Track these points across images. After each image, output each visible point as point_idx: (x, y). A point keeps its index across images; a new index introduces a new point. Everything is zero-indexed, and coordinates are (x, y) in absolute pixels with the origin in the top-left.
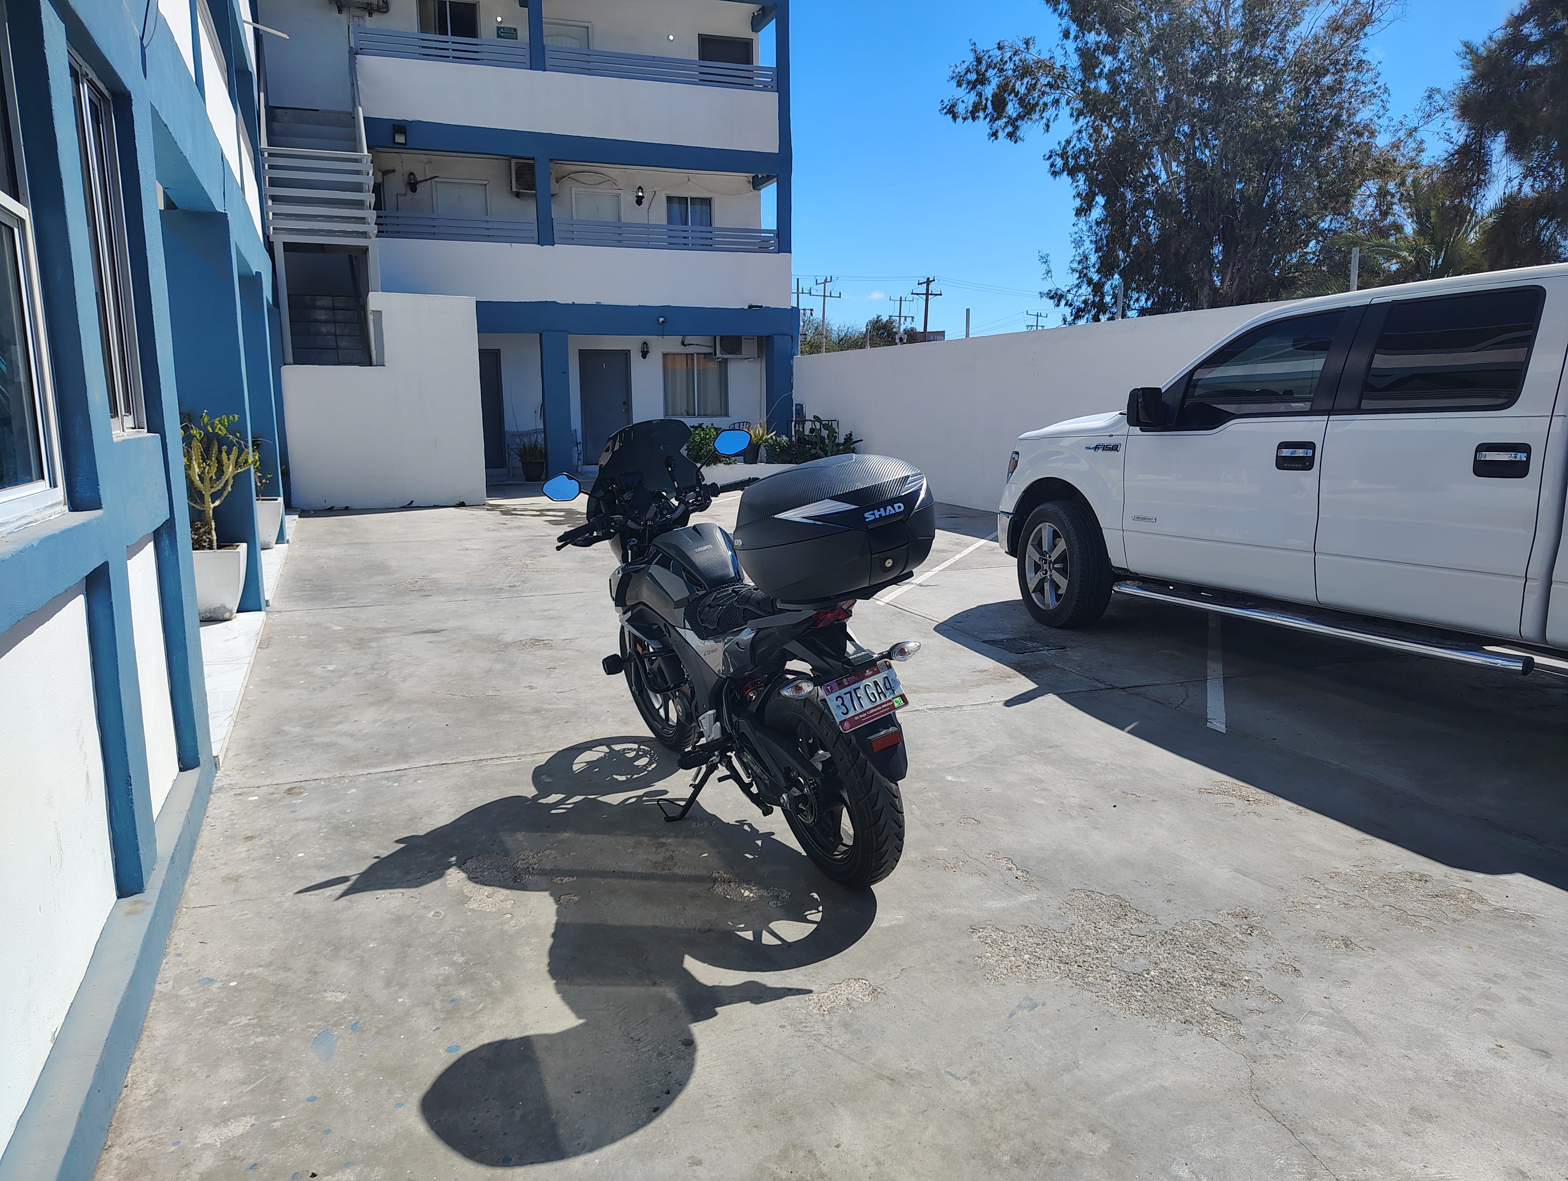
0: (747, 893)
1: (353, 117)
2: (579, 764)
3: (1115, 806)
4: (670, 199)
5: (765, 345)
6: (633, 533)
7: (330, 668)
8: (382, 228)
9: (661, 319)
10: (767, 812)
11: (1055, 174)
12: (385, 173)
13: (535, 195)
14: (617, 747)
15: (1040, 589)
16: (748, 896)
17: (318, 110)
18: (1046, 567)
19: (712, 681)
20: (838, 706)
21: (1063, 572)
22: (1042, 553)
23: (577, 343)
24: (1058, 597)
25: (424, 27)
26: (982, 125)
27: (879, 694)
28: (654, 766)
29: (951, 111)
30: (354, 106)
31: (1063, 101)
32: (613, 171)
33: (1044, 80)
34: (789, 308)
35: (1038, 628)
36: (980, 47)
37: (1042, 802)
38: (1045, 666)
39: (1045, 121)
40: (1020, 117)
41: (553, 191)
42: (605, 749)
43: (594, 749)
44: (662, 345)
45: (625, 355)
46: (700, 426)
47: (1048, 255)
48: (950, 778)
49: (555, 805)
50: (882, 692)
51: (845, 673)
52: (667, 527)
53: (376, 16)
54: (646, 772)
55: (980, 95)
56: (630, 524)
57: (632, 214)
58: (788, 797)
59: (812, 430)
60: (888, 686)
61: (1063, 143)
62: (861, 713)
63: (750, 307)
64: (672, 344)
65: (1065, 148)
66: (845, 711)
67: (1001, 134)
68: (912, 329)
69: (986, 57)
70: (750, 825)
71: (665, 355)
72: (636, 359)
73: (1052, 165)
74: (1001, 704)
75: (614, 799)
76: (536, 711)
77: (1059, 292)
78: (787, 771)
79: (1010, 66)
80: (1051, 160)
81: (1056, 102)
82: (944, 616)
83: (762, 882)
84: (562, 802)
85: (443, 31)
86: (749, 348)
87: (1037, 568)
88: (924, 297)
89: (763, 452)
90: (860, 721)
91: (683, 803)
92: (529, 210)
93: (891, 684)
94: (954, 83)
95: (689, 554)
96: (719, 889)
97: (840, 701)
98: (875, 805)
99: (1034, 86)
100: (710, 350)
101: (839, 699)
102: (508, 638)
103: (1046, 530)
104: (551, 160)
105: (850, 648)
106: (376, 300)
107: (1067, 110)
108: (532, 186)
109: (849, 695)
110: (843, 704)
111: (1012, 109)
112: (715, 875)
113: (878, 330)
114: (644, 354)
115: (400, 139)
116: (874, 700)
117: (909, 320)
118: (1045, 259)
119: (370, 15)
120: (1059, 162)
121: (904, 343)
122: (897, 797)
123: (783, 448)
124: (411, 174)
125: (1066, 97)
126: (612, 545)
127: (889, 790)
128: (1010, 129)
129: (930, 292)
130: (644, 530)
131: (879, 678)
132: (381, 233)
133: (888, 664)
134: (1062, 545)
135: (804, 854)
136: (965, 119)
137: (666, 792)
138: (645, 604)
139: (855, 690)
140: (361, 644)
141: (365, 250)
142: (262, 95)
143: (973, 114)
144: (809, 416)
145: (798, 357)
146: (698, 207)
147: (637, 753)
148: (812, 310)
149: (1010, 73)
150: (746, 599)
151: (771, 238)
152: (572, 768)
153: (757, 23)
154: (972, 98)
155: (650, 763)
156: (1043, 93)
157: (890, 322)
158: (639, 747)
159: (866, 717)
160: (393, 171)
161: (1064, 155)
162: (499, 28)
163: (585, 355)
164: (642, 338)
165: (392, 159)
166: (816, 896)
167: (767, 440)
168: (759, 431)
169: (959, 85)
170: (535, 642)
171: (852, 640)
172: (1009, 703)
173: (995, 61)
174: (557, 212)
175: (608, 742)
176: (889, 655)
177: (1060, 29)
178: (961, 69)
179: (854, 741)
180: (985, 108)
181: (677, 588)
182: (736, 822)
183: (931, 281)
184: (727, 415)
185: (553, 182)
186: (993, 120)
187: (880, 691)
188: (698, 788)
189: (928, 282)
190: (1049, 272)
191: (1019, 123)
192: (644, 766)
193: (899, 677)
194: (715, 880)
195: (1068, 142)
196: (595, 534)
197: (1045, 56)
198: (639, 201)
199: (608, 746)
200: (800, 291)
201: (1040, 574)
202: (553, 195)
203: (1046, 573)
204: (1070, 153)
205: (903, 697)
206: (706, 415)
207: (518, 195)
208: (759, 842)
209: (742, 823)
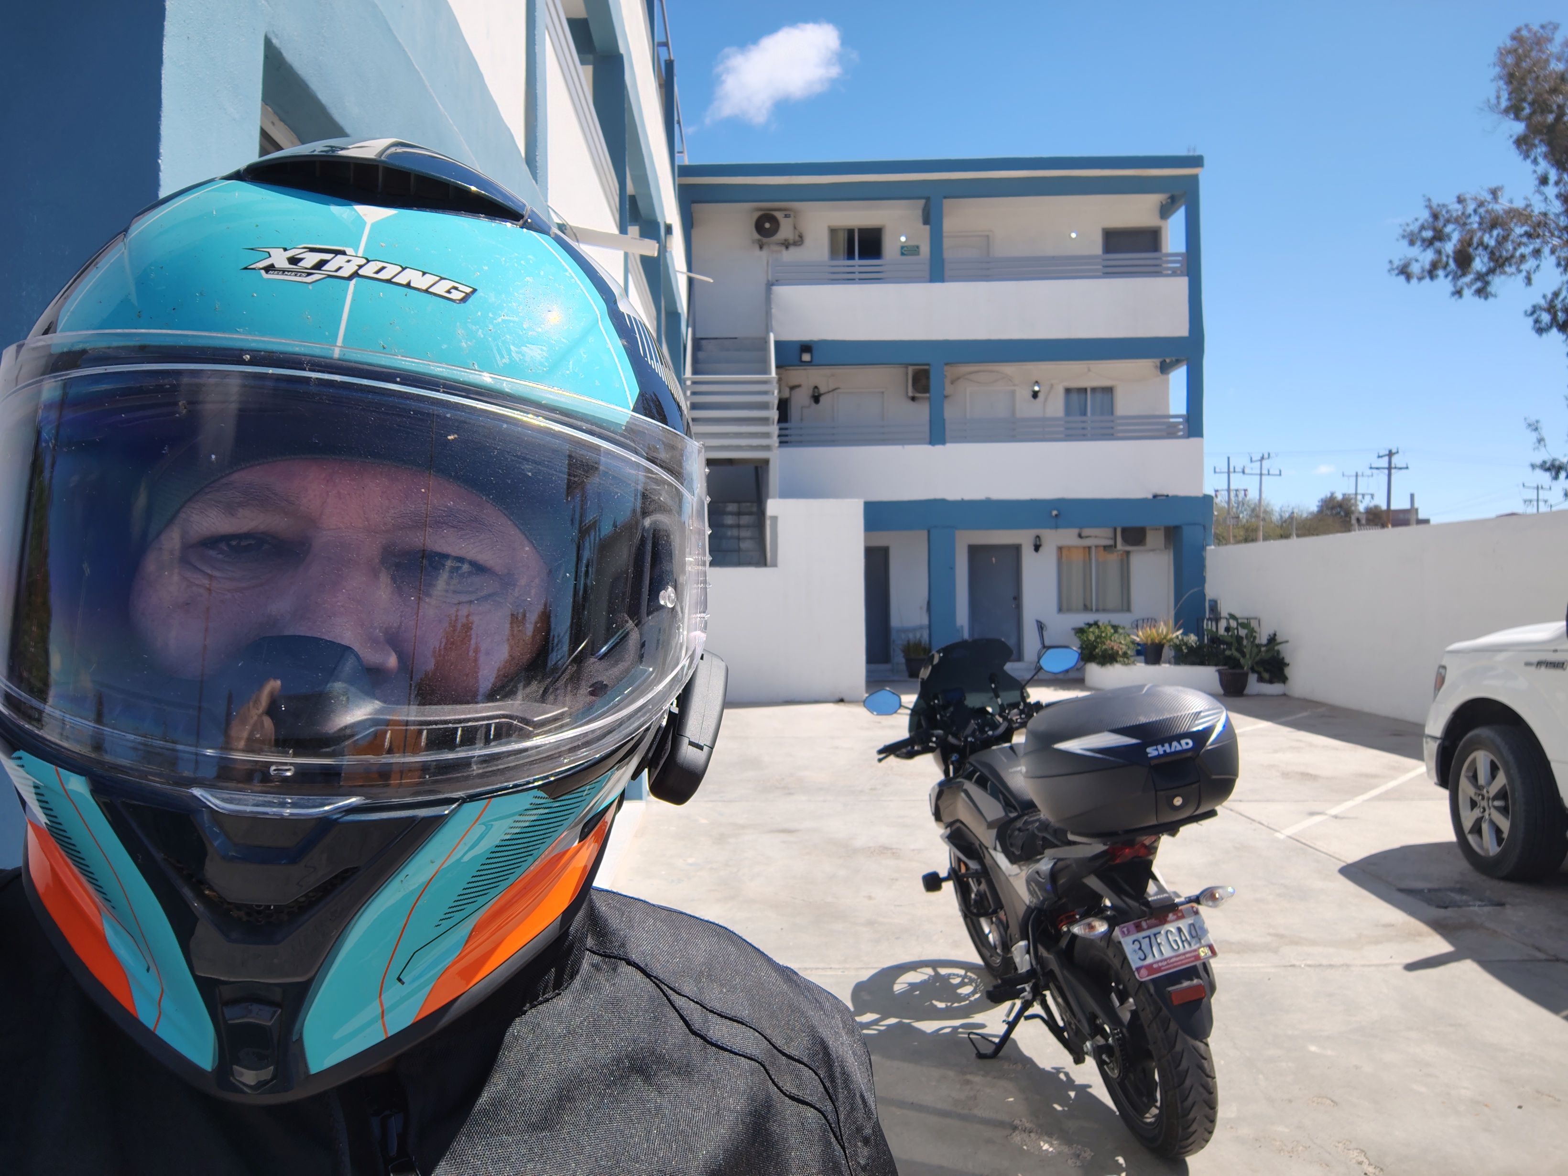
0: (1046, 1147)
1: (766, 341)
2: (900, 985)
3: (1520, 1107)
4: (1068, 391)
5: (1173, 534)
6: (954, 749)
7: (690, 861)
8: (784, 439)
9: (1054, 513)
10: (1079, 1060)
11: (1540, 331)
12: (792, 388)
13: (929, 398)
14: (943, 971)
15: (1477, 829)
16: (1047, 1150)
17: (736, 338)
18: (1484, 803)
19: (1021, 911)
20: (1135, 951)
21: (1504, 811)
22: (1479, 788)
23: (965, 539)
24: (1500, 840)
25: (834, 253)
26: (1443, 284)
27: (1183, 942)
28: (977, 996)
29: (1404, 271)
30: (768, 333)
31: (1546, 250)
32: (1009, 369)
33: (1519, 230)
34: (1200, 495)
35: (1475, 877)
36: (1434, 203)
37: (1423, 1089)
38: (1471, 925)
39: (1524, 274)
40: (1491, 271)
41: (946, 392)
42: (930, 971)
43: (919, 970)
44: (1053, 538)
45: (1017, 549)
46: (1096, 624)
47: (1537, 422)
48: (1313, 1048)
49: (867, 1025)
50: (1187, 939)
51: (1142, 915)
52: (988, 743)
53: (792, 249)
54: (967, 1002)
55: (1439, 252)
56: (951, 739)
57: (1028, 409)
58: (1092, 1045)
59: (1227, 629)
60: (1194, 933)
61: (1549, 296)
62: (1161, 961)
63: (1155, 496)
64: (1068, 537)
65: (1552, 301)
66: (1143, 957)
67: (1467, 293)
68: (1376, 507)
69: (1444, 212)
70: (1067, 1074)
71: (1060, 549)
72: (1027, 553)
73: (1537, 321)
74: (1400, 968)
75: (928, 1026)
76: (870, 923)
77: (1557, 463)
78: (1092, 1018)
79: (1475, 219)
80: (1535, 316)
81: (1537, 253)
82: (1356, 854)
83: (1065, 1137)
84: (875, 1022)
85: (850, 255)
86: (1155, 539)
87: (1473, 804)
88: (1386, 471)
89: (1168, 652)
90: (1159, 970)
91: (997, 1040)
92: (921, 411)
93: (1197, 932)
94: (1405, 243)
95: (1003, 774)
96: (1017, 1138)
97: (1137, 945)
98: (1179, 1065)
99: (1505, 238)
100: (1110, 542)
101: (1136, 943)
102: (859, 843)
103: (1482, 759)
104: (946, 364)
105: (1151, 888)
106: (774, 506)
107: (1553, 260)
108: (926, 389)
109: (1147, 940)
110: (1140, 948)
111: (1480, 264)
112: (1017, 1122)
113: (1333, 508)
114: (1037, 548)
115: (806, 357)
116: (1175, 947)
117: (1368, 498)
118: (1534, 427)
119: (787, 248)
120: (1546, 318)
121: (1363, 525)
122: (1205, 1059)
123: (1190, 649)
124: (816, 387)
125: (1550, 245)
126: (936, 758)
127: (1196, 1049)
128: (1479, 284)
129: (1393, 465)
130: (965, 746)
131: (1183, 924)
132: (782, 443)
133: (1195, 909)
134: (1501, 779)
135: (1118, 1113)
136: (1420, 279)
137: (983, 1026)
138: (962, 822)
139: (1155, 935)
140: (721, 839)
141: (766, 462)
142: (690, 330)
143: (1431, 272)
144: (1224, 613)
145: (1211, 548)
146: (1099, 396)
147: (963, 981)
148: (1245, 490)
149: (1475, 226)
150: (1045, 826)
151: (1180, 423)
152: (892, 988)
153: (1165, 211)
154: (1429, 256)
155: (974, 993)
156: (1520, 244)
157: (1346, 498)
158: (966, 973)
159: (1166, 965)
160: (799, 386)
161: (1551, 309)
162: (902, 248)
163: (974, 551)
164: (1033, 533)
165: (797, 375)
166: (1121, 1160)
167: (1171, 640)
168: (1163, 629)
169: (1412, 243)
170: (885, 850)
171: (1155, 878)
172: (1411, 967)
173: (1455, 215)
174: (950, 412)
175: (935, 964)
176: (1197, 900)
177: (1535, 176)
178: (1415, 227)
179: (1152, 989)
180: (1447, 264)
181: (994, 810)
182: (1053, 1068)
183: (1395, 454)
184: (1128, 609)
185: (947, 382)
186: (1456, 278)
187: (1184, 938)
188: (1012, 1025)
189: (1390, 454)
190: (1541, 440)
191: (1490, 278)
192: (966, 995)
193: (1208, 924)
194: (1015, 1128)
195: (1556, 295)
196: (916, 748)
197: (1519, 204)
198: (1035, 395)
199: (934, 969)
200: (1232, 469)
201: (1477, 813)
202: (946, 397)
203: (1484, 810)
204: (1559, 306)
205: (1211, 947)
206: (1105, 610)
207: (913, 399)
208: (1072, 1094)
209: (1058, 1070)
